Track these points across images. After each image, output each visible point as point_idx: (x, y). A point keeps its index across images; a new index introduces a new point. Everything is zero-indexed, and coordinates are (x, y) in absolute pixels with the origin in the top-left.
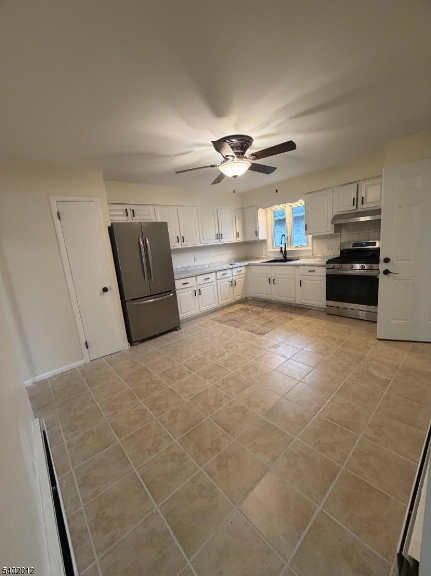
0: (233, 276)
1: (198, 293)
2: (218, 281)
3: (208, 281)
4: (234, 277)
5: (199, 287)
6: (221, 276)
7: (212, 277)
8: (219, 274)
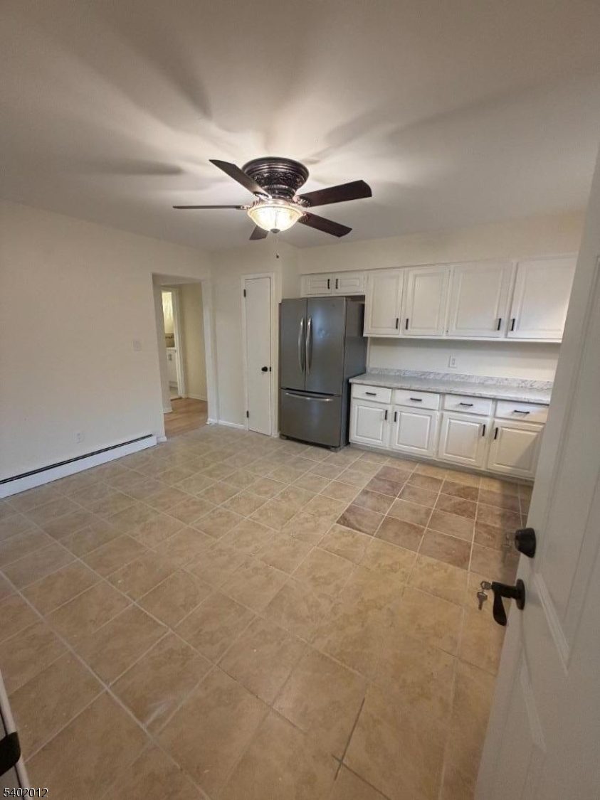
0: (495, 416)
1: (391, 417)
2: (445, 413)
3: (417, 404)
4: (497, 420)
5: (397, 409)
6: (457, 406)
7: (431, 401)
8: (451, 402)
